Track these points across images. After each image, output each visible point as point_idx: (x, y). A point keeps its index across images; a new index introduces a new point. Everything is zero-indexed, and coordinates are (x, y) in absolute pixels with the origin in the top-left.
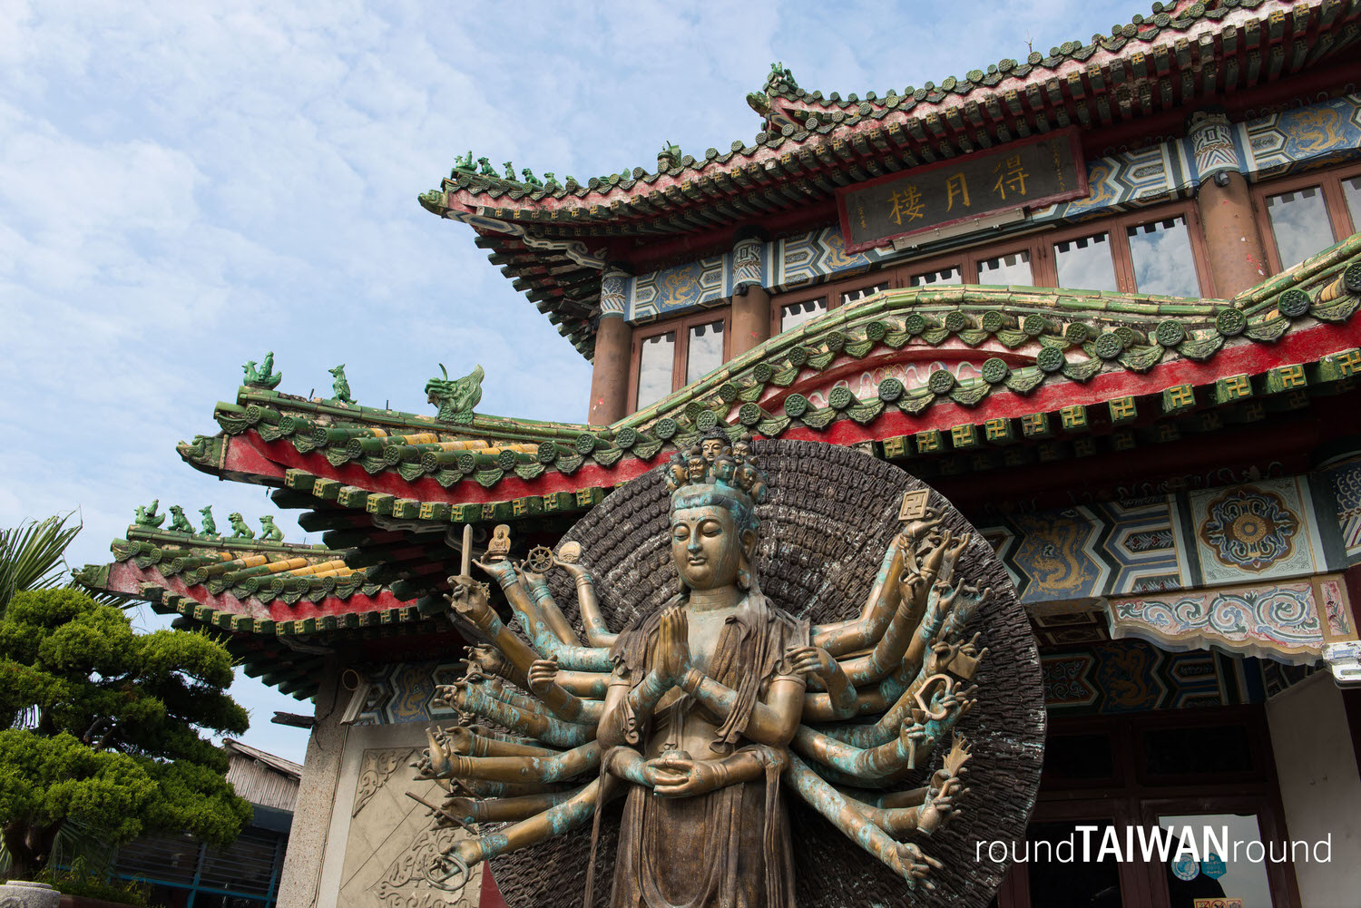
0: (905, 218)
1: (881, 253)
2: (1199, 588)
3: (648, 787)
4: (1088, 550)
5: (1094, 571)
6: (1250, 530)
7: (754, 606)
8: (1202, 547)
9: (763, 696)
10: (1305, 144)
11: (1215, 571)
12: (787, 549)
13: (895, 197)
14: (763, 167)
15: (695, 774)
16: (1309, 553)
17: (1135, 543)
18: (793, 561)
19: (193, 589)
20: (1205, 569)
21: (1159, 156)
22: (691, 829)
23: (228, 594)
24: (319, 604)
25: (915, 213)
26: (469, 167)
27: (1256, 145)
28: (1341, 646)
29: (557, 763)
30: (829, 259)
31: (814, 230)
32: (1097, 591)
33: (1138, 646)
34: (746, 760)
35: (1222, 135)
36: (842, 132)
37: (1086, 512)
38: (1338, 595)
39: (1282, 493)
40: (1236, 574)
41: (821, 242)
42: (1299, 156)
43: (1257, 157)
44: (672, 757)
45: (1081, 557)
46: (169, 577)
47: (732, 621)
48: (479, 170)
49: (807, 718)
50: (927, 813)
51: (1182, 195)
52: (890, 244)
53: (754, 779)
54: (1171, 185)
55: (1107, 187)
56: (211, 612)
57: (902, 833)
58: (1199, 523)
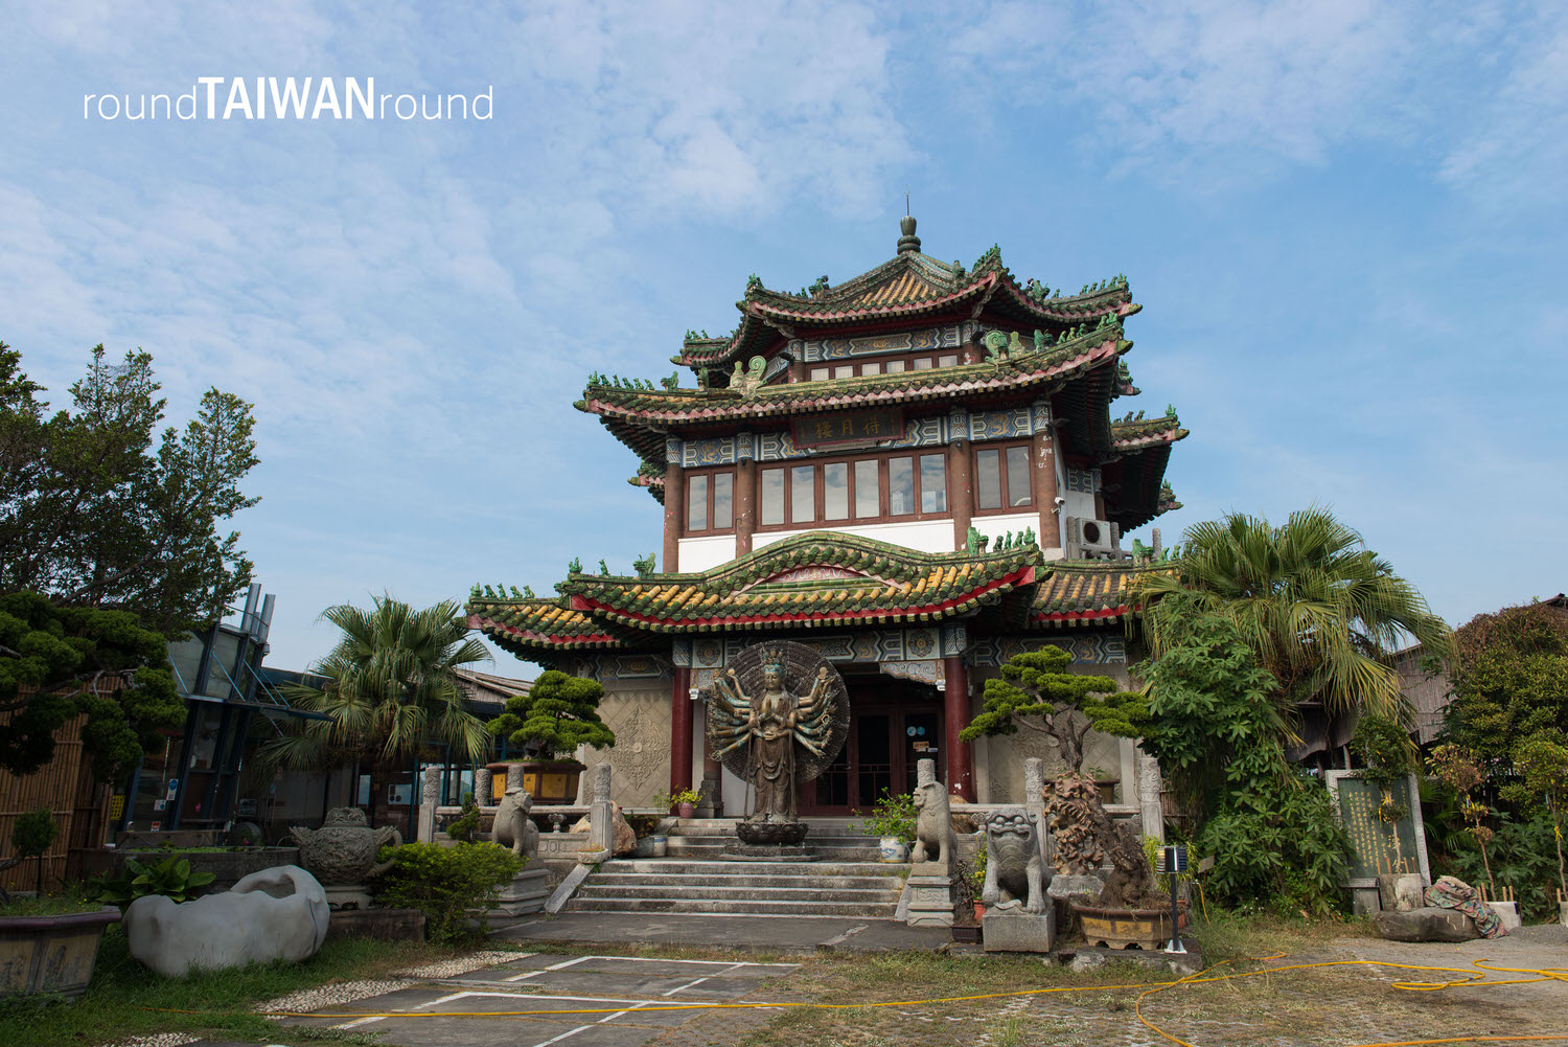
0: (823, 436)
1: (812, 451)
2: (905, 660)
3: (763, 738)
4: (875, 646)
5: (877, 653)
6: (921, 644)
7: (784, 694)
8: (908, 647)
9: (788, 718)
10: (994, 430)
11: (911, 656)
12: (790, 673)
13: (819, 426)
14: (757, 414)
15: (775, 736)
16: (936, 653)
17: (889, 645)
18: (792, 676)
19: (509, 628)
20: (908, 655)
21: (935, 424)
22: (773, 747)
23: (528, 631)
24: (575, 638)
25: (828, 434)
26: (596, 383)
27: (975, 427)
28: (940, 681)
29: (737, 730)
30: (786, 450)
31: (778, 431)
32: (877, 660)
33: (888, 677)
34: (785, 732)
35: (962, 421)
36: (795, 403)
37: (875, 633)
38: (942, 666)
39: (932, 633)
40: (916, 657)
41: (782, 439)
42: (991, 436)
43: (975, 433)
44: (769, 732)
45: (873, 648)
46: (497, 623)
47: (780, 700)
48: (601, 383)
49: (798, 721)
50: (823, 744)
51: (944, 445)
52: (815, 448)
53: (787, 736)
54: (939, 440)
55: (913, 437)
56: (521, 638)
57: (818, 747)
58: (908, 640)
